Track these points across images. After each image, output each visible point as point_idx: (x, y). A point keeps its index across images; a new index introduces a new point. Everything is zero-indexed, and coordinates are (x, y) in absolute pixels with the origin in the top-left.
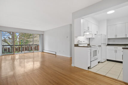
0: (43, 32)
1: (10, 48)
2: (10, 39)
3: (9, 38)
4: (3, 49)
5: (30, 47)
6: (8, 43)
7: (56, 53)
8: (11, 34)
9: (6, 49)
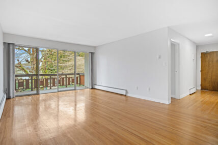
0: (95, 47)
1: (30, 81)
2: (29, 63)
3: (27, 61)
4: (17, 81)
5: (66, 78)
6: (25, 71)
7: (127, 92)
8: (30, 54)
9: (23, 82)
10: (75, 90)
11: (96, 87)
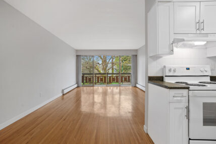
6: (98, 71)
8: (101, 58)
10: (120, 86)
11: (137, 86)
